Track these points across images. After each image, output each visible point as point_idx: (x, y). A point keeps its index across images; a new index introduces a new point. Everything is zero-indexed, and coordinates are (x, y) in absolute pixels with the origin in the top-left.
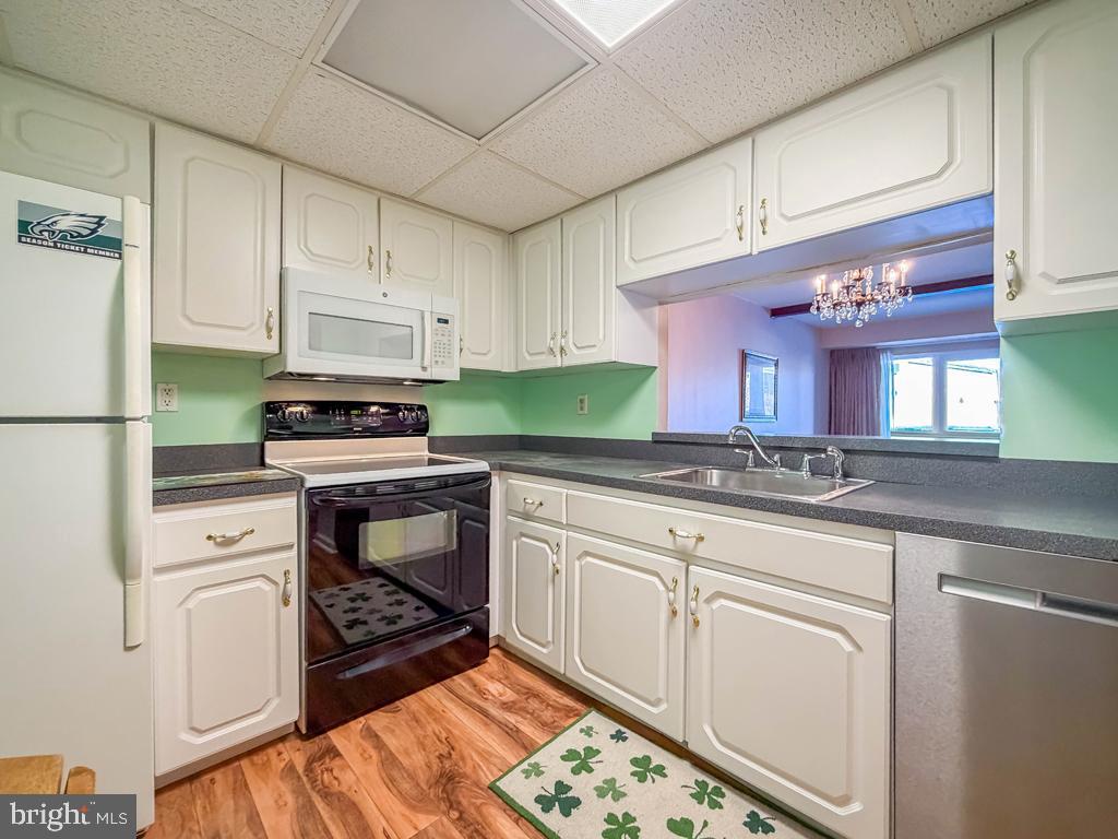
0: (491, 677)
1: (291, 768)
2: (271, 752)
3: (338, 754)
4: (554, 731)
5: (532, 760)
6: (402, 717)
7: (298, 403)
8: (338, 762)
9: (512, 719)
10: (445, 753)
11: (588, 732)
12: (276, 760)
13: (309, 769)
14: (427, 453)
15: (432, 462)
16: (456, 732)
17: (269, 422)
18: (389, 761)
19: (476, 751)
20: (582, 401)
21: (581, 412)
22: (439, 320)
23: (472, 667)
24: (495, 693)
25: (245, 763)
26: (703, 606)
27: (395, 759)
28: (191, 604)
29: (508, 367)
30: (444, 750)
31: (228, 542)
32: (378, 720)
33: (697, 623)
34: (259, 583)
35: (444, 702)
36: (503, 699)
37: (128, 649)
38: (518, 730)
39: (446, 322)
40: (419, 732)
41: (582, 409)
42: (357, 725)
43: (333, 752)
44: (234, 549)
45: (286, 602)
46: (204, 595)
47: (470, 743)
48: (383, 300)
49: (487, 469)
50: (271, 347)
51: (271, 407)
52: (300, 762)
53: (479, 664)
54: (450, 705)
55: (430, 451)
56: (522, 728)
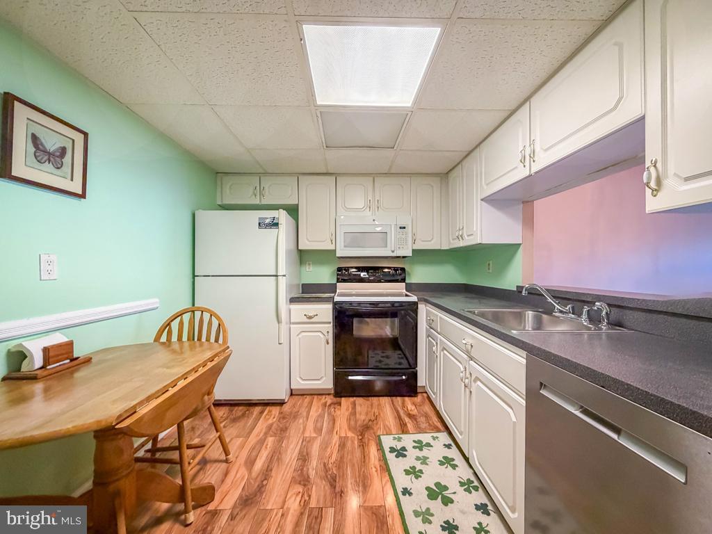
0: (414, 404)
1: (326, 403)
2: (324, 397)
3: (340, 405)
4: (420, 430)
5: (401, 436)
6: (368, 403)
7: (352, 268)
8: (339, 407)
9: (407, 420)
10: (372, 419)
11: (434, 438)
12: (323, 399)
13: (330, 405)
14: (405, 291)
15: (407, 295)
16: (381, 414)
17: (338, 275)
18: (354, 413)
19: (384, 424)
20: (489, 265)
21: (488, 271)
22: (400, 228)
23: (409, 396)
24: (409, 408)
25: (316, 397)
26: (473, 383)
27: (356, 414)
28: (300, 336)
29: (445, 247)
30: (373, 418)
31: (310, 318)
32: (359, 401)
33: (471, 392)
34: (319, 334)
35: (387, 404)
36: (411, 412)
37: (280, 344)
38: (406, 424)
39: (404, 228)
40: (370, 409)
41: (489, 269)
42: (352, 399)
43: (340, 404)
44: (311, 320)
45: (328, 343)
46: (304, 334)
47: (383, 421)
48: (373, 223)
49: (417, 300)
50: (332, 247)
51: (339, 269)
52: (329, 402)
53: (412, 396)
54: (388, 406)
55: (406, 291)
56: (408, 425)
